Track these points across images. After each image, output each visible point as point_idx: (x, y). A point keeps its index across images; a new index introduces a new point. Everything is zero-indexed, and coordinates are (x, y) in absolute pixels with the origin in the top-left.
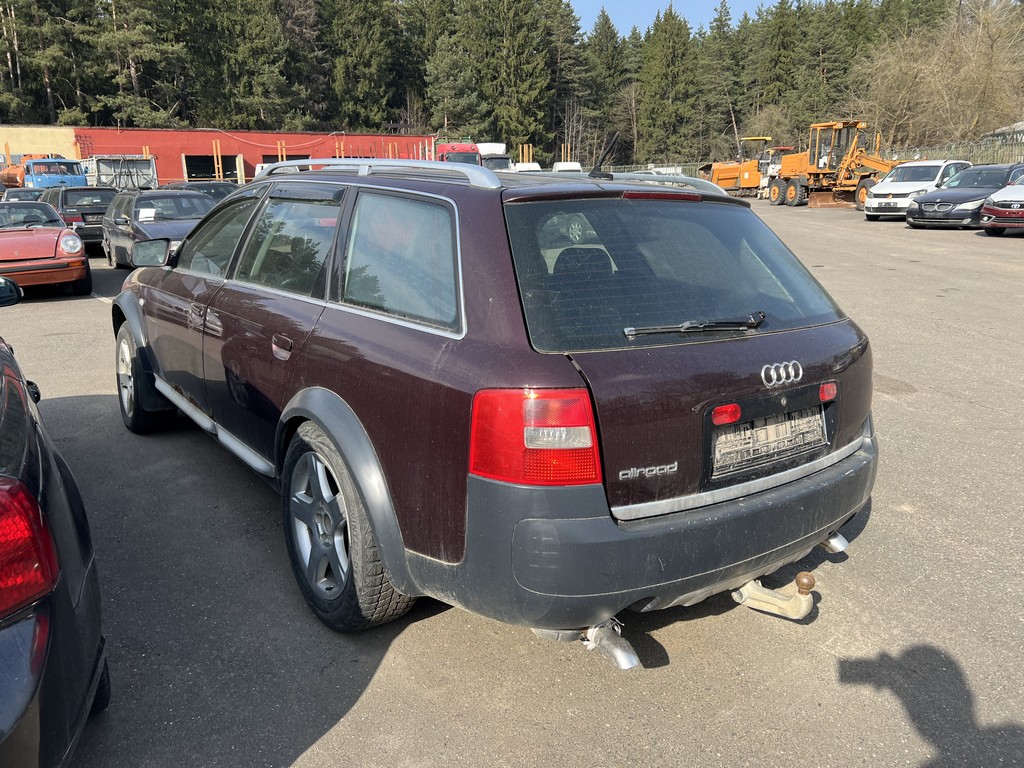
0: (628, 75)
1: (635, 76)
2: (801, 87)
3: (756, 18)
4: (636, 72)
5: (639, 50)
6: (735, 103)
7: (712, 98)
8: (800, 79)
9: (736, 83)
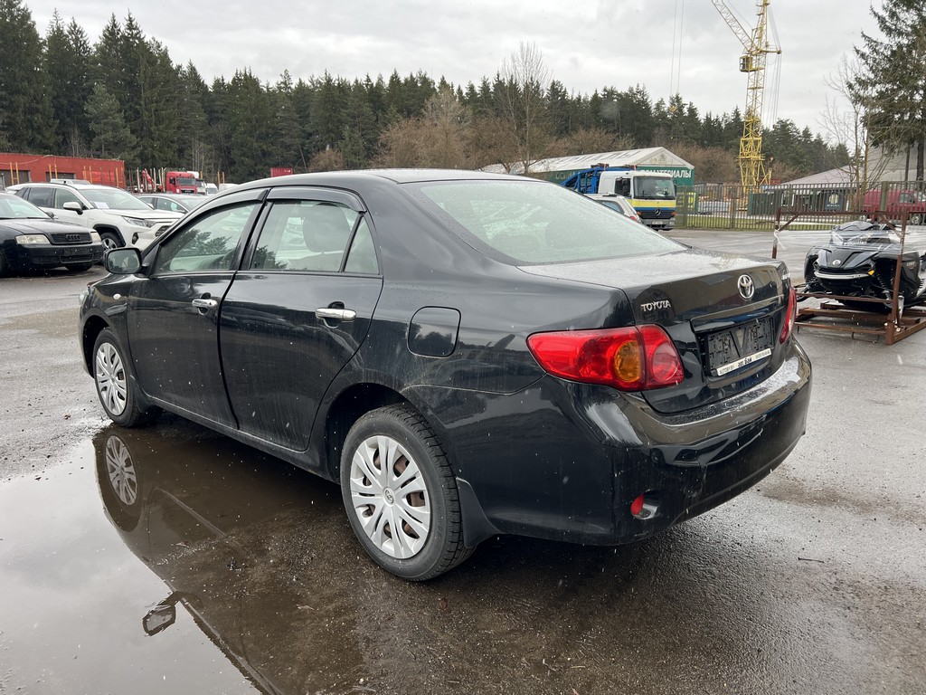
0: (216, 115)
1: (223, 116)
2: (347, 139)
3: (309, 84)
4: (222, 112)
5: (223, 96)
6: (303, 145)
7: (287, 140)
8: (346, 134)
9: (302, 131)
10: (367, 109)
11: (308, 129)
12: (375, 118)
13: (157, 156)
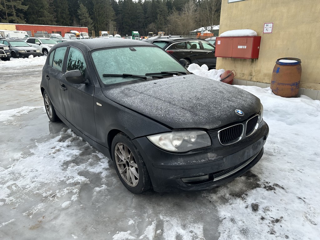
0: (119, 12)
2: (159, 19)
6: (145, 21)
7: (140, 20)
8: (158, 17)
9: (145, 16)
10: (166, 8)
11: (147, 16)
12: (168, 12)
13: (98, 26)
